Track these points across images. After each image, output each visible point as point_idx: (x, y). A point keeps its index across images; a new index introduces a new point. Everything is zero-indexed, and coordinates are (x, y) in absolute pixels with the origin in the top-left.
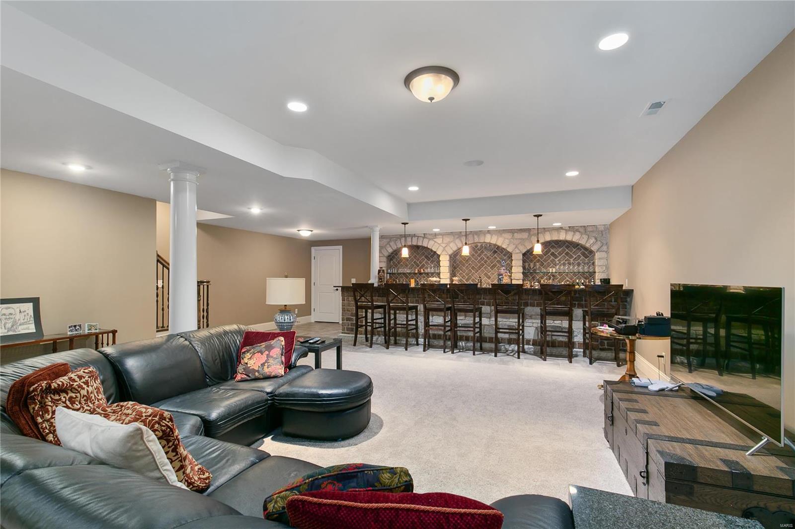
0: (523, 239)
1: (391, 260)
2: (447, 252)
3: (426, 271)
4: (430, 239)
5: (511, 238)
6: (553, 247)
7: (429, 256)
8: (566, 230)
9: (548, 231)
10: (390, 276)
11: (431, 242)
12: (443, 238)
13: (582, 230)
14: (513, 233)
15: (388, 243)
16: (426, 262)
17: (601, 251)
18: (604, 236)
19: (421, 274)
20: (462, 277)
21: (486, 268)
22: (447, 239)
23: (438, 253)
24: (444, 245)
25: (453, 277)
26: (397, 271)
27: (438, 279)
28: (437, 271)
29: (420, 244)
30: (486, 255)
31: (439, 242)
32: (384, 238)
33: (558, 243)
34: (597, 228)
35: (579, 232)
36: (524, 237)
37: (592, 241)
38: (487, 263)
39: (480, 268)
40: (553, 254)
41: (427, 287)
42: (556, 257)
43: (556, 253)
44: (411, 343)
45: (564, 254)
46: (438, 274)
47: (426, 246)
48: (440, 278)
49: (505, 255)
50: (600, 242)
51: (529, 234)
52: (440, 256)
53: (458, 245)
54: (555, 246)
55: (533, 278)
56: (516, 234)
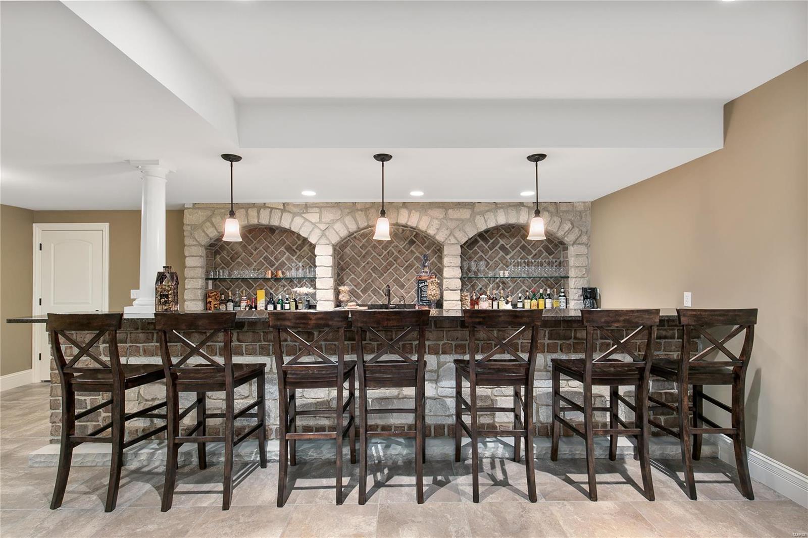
0: (462, 220)
1: (217, 253)
2: (328, 239)
3: (288, 275)
4: (295, 215)
5: (443, 218)
6: (502, 236)
7: (294, 248)
8: (529, 207)
9: (502, 208)
10: (215, 286)
11: (298, 221)
12: (320, 213)
13: (552, 209)
14: (447, 210)
15: (209, 219)
16: (288, 259)
17: (579, 244)
18: (584, 219)
19: (277, 280)
20: (355, 286)
21: (396, 270)
22: (329, 216)
23: (312, 240)
24: (323, 227)
25: (339, 285)
26: (230, 275)
27: (311, 290)
28: (308, 275)
29: (275, 222)
30: (397, 246)
31: (313, 221)
32: (199, 208)
33: (511, 231)
34: (573, 206)
35: (548, 211)
36: (462, 217)
37: (567, 226)
38: (399, 261)
39: (386, 269)
40: (503, 248)
41: (288, 323)
42: (507, 253)
43: (507, 247)
44: (247, 459)
45: (518, 248)
46: (312, 281)
47: (287, 227)
48: (315, 288)
49: (428, 248)
50: (577, 229)
51: (473, 211)
52: (314, 247)
53: (350, 226)
54: (506, 234)
55: (473, 286)
56: (450, 211)
